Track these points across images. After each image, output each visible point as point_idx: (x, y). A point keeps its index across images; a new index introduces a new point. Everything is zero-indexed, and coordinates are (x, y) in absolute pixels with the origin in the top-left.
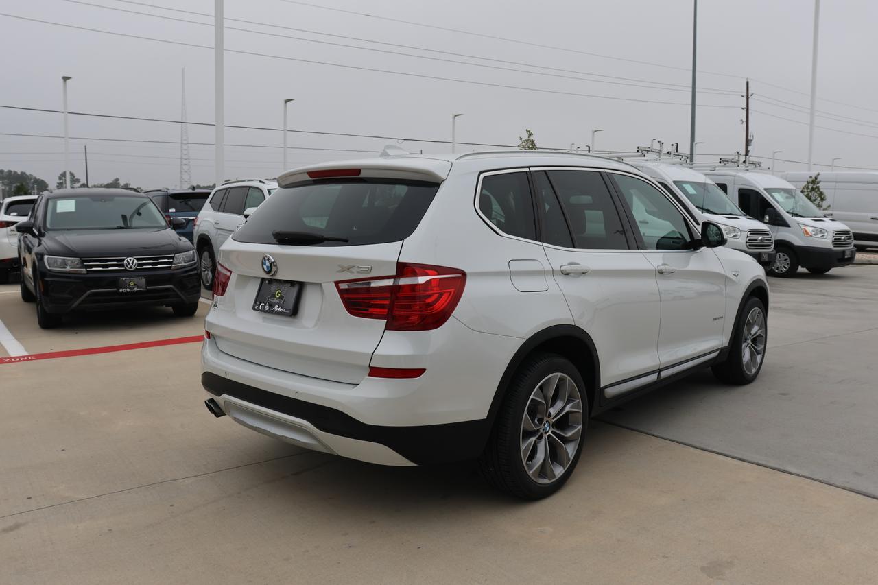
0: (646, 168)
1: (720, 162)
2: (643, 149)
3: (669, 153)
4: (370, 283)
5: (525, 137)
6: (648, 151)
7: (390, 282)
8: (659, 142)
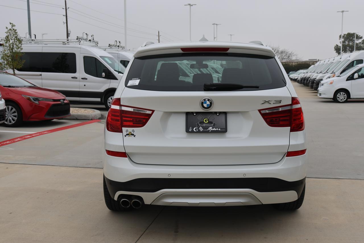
0: (82, 48)
1: (109, 46)
2: (80, 38)
3: (90, 40)
4: (279, 109)
5: (10, 27)
6: (81, 39)
7: (288, 108)
8: (86, 34)
